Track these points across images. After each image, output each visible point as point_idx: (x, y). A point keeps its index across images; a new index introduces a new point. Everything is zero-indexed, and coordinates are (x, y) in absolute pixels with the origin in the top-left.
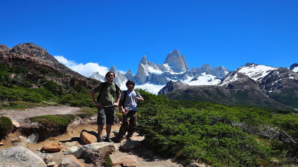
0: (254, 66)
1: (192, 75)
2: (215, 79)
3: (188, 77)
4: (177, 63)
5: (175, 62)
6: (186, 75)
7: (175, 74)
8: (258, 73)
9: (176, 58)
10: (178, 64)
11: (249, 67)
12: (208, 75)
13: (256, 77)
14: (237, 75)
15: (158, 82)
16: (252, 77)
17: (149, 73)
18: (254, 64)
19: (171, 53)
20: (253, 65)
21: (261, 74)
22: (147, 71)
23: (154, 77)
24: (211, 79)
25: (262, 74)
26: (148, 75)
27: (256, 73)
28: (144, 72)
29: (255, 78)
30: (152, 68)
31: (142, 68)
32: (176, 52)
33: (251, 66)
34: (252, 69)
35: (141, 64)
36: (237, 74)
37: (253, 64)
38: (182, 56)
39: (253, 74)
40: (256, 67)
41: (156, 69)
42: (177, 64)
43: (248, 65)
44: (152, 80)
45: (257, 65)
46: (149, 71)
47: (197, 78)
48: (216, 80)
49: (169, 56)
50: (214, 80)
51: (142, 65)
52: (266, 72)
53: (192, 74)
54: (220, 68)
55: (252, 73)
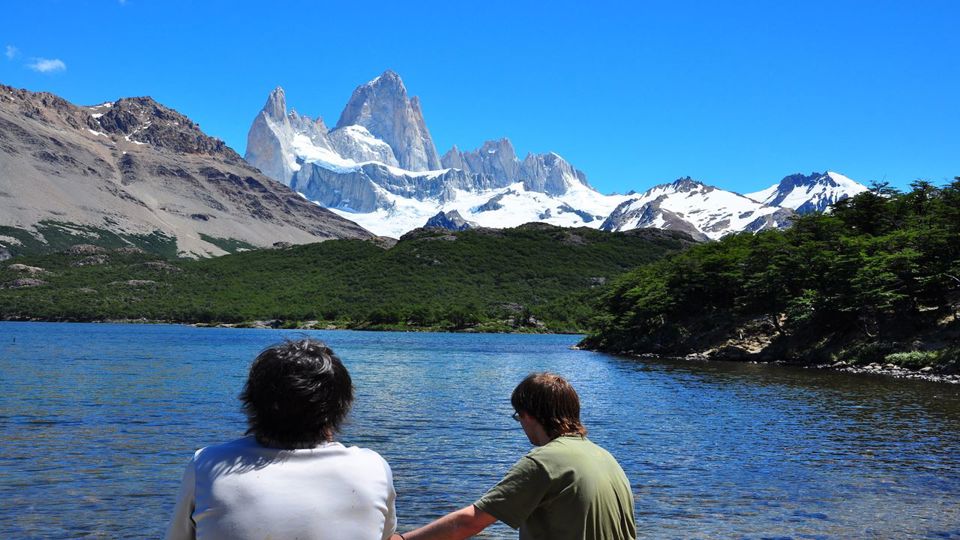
0: (703, 193)
1: (470, 186)
2: (560, 210)
3: (458, 190)
4: (394, 125)
5: (388, 123)
6: (451, 185)
7: (408, 178)
8: (719, 219)
9: (390, 106)
10: (396, 133)
11: (689, 193)
12: (533, 194)
13: (715, 228)
14: (664, 218)
15: (340, 199)
16: (704, 229)
17: (299, 161)
18: (701, 184)
19: (371, 83)
20: (700, 187)
21: (725, 223)
22: (290, 150)
23: (317, 178)
24: (548, 211)
25: (728, 221)
26: (297, 167)
27: (713, 217)
28: (281, 155)
29: (711, 232)
30: (307, 139)
31: (273, 138)
32: (391, 82)
33: (693, 190)
34: (697, 201)
35: (265, 125)
36: (661, 215)
37: (698, 183)
38: (413, 100)
39: (705, 221)
40: (708, 195)
41: (323, 145)
42: (393, 129)
43: (685, 184)
44: (309, 186)
45: (710, 189)
46: (300, 154)
47: (499, 202)
48: (565, 214)
49: (363, 93)
50: (559, 213)
51: (272, 125)
52: (741, 217)
53: (468, 181)
54: (549, 161)
55: (702, 216)
